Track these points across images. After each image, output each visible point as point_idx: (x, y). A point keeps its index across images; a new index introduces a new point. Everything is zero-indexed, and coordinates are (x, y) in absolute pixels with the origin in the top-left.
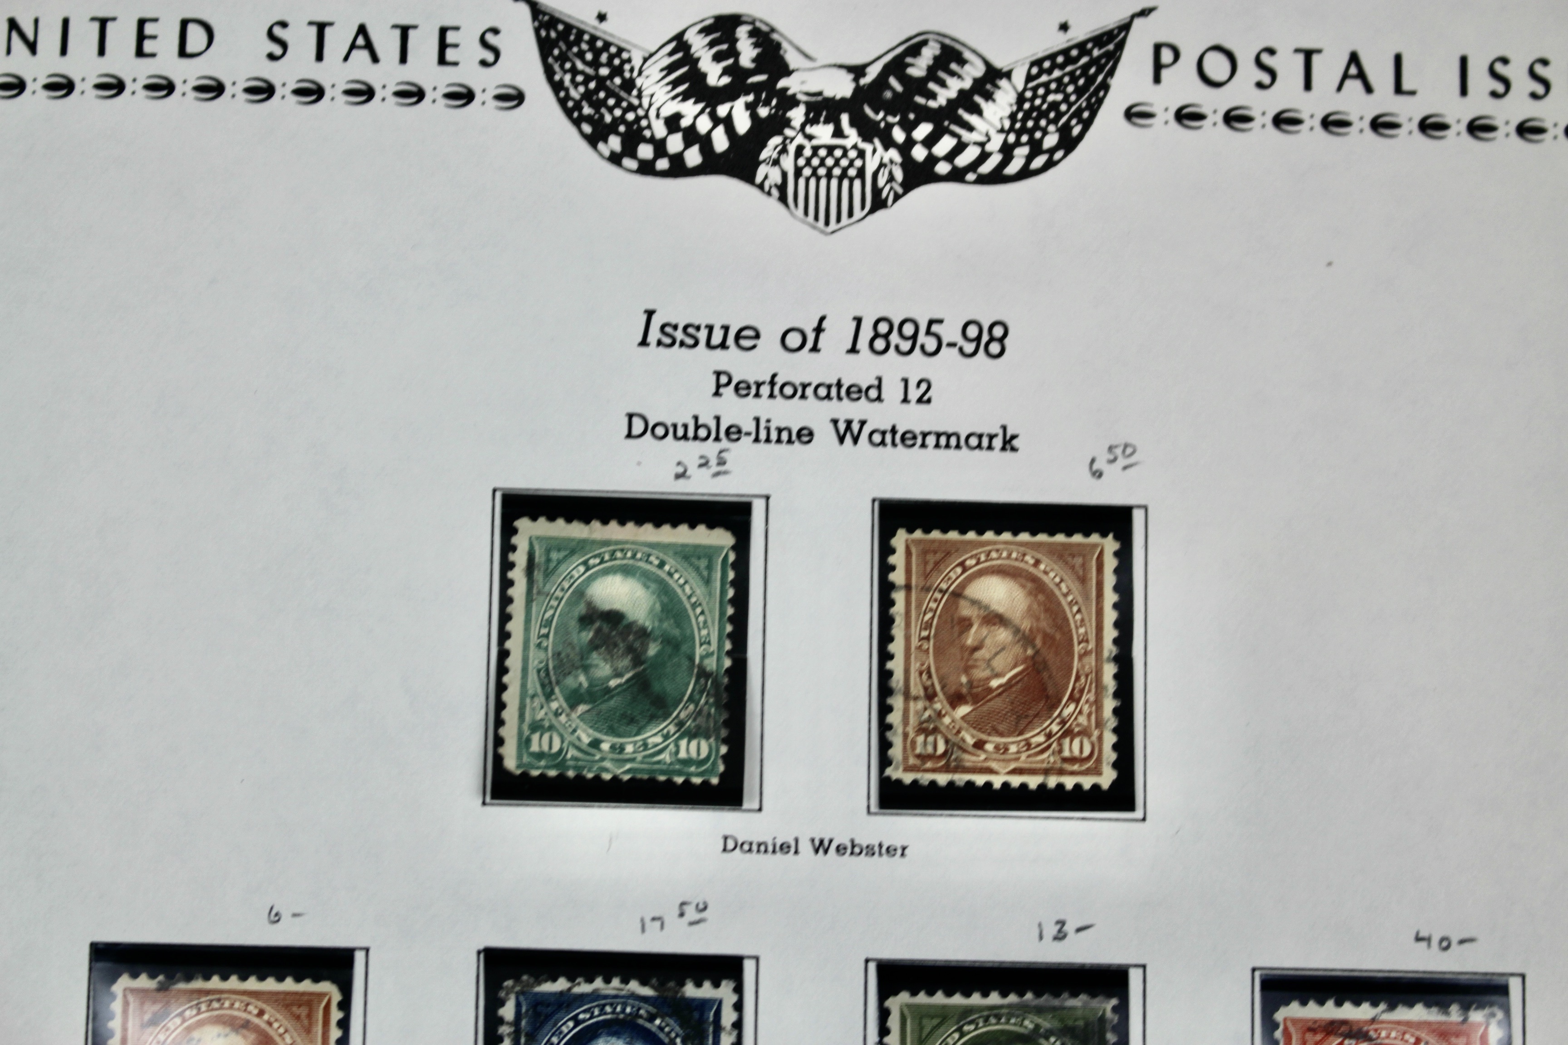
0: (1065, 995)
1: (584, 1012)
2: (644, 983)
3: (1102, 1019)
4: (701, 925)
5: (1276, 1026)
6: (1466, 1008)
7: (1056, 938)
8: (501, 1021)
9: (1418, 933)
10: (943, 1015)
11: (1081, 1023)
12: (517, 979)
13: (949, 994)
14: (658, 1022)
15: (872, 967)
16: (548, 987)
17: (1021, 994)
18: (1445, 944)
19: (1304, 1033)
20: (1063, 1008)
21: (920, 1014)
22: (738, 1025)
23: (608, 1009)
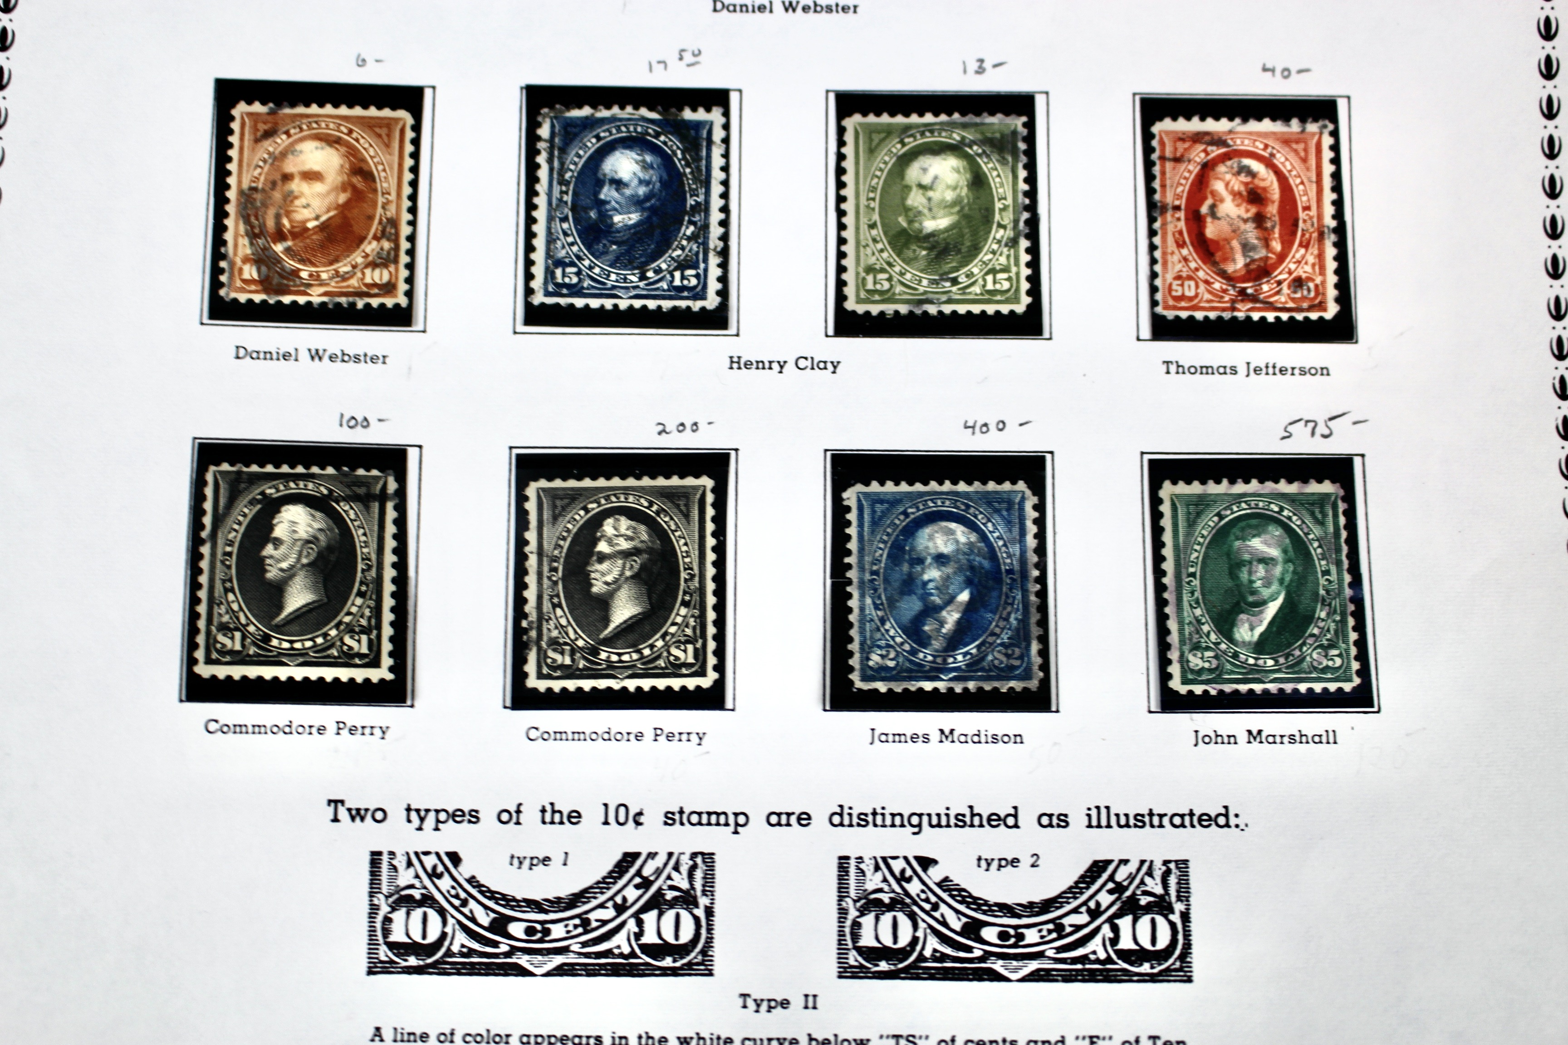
0: (985, 114)
1: (604, 131)
2: (651, 109)
3: (1014, 133)
4: (697, 67)
5: (1153, 136)
6: (1303, 121)
7: (977, 72)
8: (539, 138)
9: (1264, 65)
10: (888, 132)
11: (998, 135)
12: (552, 108)
13: (892, 115)
14: (662, 138)
15: (832, 97)
16: (576, 113)
17: (950, 114)
18: (1286, 73)
19: (1175, 142)
20: (983, 124)
21: (871, 130)
22: (726, 141)
23: (623, 129)
